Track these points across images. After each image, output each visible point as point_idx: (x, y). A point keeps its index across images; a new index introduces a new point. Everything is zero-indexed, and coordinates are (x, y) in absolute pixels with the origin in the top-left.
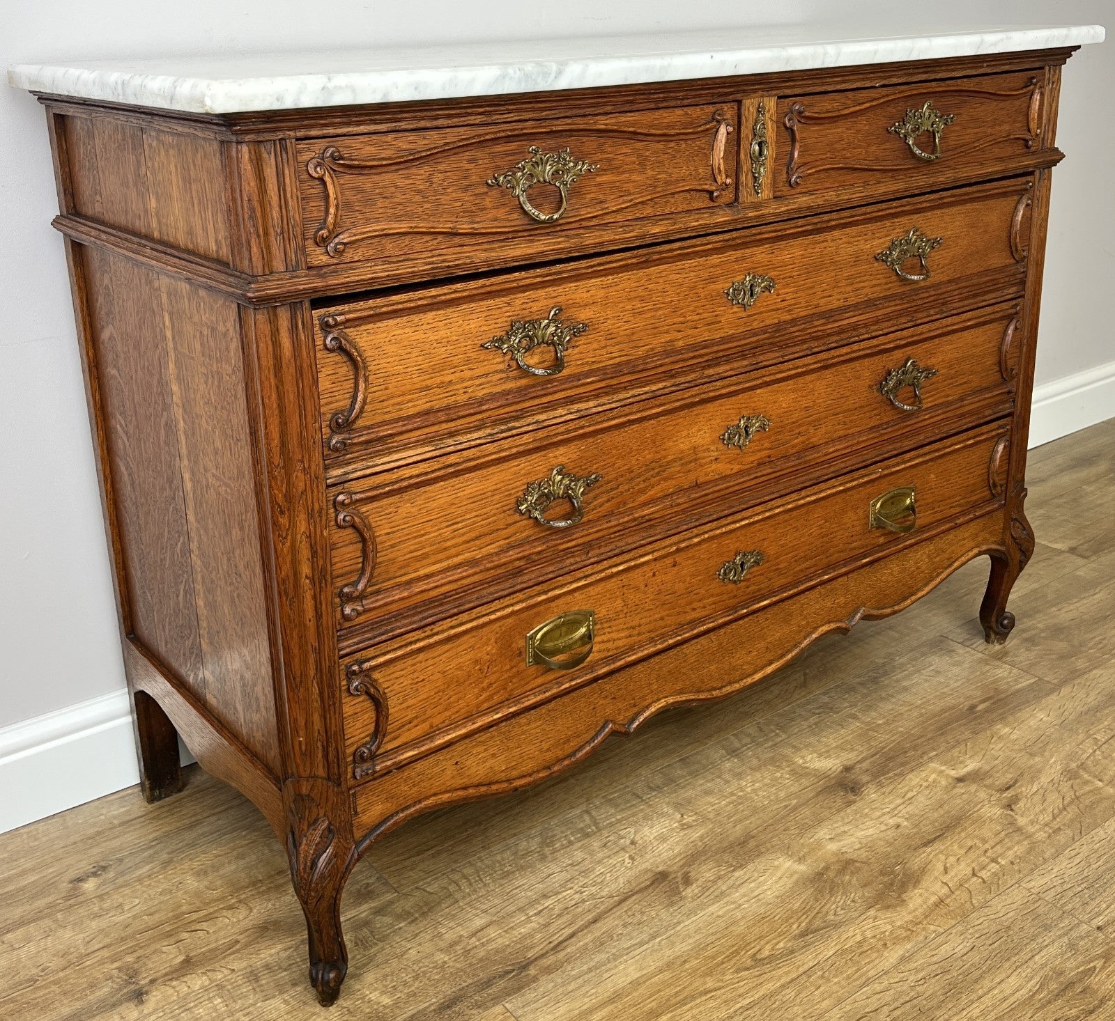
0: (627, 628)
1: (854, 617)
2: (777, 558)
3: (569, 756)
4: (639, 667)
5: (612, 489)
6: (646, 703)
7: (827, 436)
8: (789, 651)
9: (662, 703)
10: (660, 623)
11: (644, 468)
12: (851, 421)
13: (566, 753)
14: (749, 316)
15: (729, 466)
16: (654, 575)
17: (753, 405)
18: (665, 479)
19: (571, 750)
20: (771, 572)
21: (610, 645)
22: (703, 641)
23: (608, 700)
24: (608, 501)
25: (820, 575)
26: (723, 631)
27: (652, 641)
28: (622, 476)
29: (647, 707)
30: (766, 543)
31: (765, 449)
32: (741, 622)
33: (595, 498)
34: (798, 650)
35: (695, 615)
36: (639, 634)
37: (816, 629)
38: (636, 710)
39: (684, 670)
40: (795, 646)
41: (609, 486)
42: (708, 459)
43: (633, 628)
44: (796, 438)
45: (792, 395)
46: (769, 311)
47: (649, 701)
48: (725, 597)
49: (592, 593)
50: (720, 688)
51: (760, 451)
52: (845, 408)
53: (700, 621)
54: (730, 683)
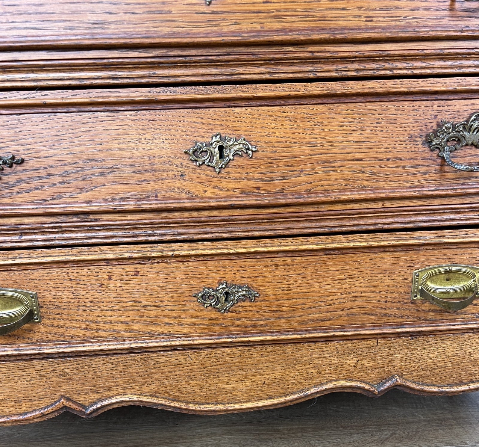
0: (82, 321)
1: (385, 383)
2: (277, 300)
3: (21, 414)
4: (98, 359)
5: (40, 178)
6: (109, 393)
7: (344, 183)
8: (294, 393)
9: (125, 398)
10: (123, 327)
11: (81, 165)
12: (380, 172)
13: (19, 411)
14: (214, 13)
15: (201, 187)
16: (110, 278)
17: (232, 124)
18: (114, 183)
19: (24, 410)
20: (268, 311)
21: (63, 330)
22: (180, 355)
23: (63, 379)
24: (37, 189)
25: (336, 329)
26: (204, 352)
27: (114, 339)
28: (52, 167)
29: (110, 397)
30: (260, 281)
31: (252, 179)
32: (227, 350)
33: (20, 181)
34: (302, 394)
35: (166, 329)
36: (98, 330)
37: (331, 381)
38: (98, 396)
39: (158, 377)
40: (303, 391)
41: (36, 174)
42: (171, 174)
43: (92, 322)
44: (298, 175)
45: (288, 125)
46: (245, 12)
47: (115, 392)
48: (208, 322)
49: (31, 277)
50: (203, 404)
51: (244, 179)
52: (371, 155)
53: (175, 336)
54: (216, 403)
